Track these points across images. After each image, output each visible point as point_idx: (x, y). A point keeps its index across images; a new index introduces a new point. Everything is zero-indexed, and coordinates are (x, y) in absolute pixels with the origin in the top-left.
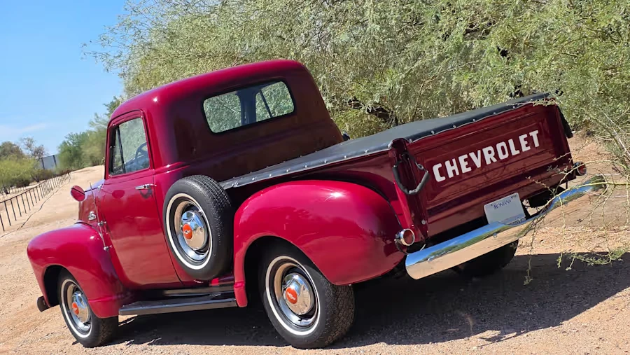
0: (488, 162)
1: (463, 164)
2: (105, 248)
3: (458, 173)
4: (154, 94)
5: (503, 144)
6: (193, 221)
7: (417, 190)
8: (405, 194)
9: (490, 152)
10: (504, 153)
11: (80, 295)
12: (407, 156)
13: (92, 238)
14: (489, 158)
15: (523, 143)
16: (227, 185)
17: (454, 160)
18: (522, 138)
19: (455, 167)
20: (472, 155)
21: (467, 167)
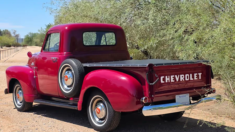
0: (181, 80)
1: (172, 79)
2: (34, 77)
3: (169, 81)
5: (188, 75)
6: (69, 75)
7: (153, 84)
8: (149, 84)
9: (182, 77)
10: (187, 78)
11: (21, 91)
12: (152, 71)
13: (31, 72)
14: (182, 79)
15: (195, 76)
16: (85, 65)
17: (169, 76)
18: (195, 74)
19: (169, 79)
20: (176, 76)
21: (173, 80)
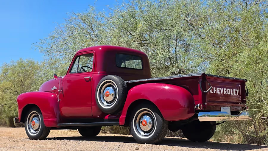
0: (224, 93)
1: (218, 91)
2: (58, 100)
3: (216, 93)
4: (100, 47)
5: (229, 89)
6: (110, 90)
7: (206, 92)
8: (202, 91)
9: (225, 90)
10: (229, 93)
14: (225, 92)
15: (234, 92)
16: (126, 82)
17: (216, 88)
18: (234, 90)
19: (216, 90)
20: (221, 89)
21: (219, 92)
